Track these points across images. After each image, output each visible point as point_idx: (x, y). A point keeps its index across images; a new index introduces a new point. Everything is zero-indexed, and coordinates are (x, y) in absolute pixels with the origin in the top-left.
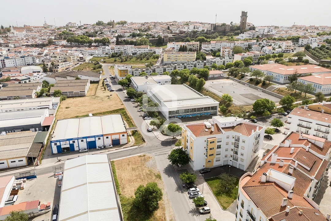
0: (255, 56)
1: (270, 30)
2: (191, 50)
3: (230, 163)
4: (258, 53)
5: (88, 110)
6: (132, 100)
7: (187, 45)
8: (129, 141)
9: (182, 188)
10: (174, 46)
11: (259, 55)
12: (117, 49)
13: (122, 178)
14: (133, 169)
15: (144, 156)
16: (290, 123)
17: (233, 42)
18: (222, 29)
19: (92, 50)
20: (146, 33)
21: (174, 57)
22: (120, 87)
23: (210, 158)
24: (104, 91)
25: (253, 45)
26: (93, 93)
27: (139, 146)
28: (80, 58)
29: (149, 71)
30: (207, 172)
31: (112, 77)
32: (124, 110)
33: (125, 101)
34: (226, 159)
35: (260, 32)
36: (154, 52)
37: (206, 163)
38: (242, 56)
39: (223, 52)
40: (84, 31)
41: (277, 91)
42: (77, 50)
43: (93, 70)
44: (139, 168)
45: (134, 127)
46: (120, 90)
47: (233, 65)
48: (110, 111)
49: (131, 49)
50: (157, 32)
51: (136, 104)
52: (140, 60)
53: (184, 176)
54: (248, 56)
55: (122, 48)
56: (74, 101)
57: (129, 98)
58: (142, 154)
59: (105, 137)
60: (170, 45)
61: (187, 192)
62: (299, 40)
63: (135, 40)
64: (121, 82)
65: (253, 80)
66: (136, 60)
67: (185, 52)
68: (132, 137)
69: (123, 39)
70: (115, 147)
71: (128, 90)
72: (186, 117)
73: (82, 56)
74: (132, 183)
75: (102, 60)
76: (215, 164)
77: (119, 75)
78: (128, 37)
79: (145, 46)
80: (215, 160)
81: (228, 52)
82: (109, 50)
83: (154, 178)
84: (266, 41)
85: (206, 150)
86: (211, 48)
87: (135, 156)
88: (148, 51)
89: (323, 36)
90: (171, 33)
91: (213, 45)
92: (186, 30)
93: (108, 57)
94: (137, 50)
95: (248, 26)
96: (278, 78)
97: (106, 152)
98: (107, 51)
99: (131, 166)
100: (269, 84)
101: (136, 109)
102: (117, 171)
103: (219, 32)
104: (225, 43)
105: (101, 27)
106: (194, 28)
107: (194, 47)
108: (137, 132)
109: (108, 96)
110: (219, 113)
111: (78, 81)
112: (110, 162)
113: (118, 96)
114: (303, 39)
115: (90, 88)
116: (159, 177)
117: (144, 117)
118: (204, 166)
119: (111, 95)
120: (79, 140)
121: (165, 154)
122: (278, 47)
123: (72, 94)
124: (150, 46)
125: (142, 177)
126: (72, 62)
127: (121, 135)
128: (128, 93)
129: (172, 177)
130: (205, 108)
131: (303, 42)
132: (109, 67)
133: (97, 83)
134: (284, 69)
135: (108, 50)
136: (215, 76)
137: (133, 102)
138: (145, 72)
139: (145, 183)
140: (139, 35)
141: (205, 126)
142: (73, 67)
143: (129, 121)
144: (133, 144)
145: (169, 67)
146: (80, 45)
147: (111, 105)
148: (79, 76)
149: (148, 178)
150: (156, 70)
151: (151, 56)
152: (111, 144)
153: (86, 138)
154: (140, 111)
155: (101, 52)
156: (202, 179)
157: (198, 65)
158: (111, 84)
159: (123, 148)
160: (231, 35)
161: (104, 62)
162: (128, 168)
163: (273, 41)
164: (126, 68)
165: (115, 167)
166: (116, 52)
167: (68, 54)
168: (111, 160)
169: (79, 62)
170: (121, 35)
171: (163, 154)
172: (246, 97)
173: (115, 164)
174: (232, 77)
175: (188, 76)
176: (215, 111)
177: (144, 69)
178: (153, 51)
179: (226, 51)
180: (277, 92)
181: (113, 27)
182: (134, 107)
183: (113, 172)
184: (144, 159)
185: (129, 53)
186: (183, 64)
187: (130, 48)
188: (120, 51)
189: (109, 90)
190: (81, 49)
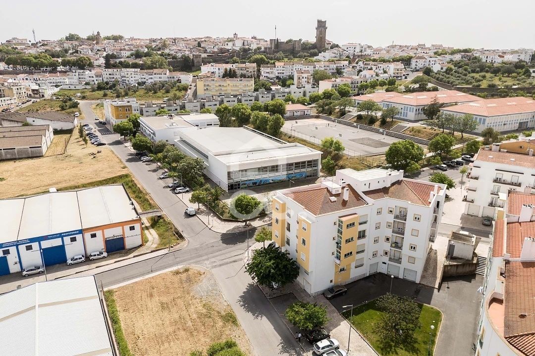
0: (352, 83)
1: (363, 49)
2: (243, 76)
3: (383, 269)
4: (356, 77)
5: (49, 182)
6: (145, 158)
7: (237, 69)
8: (145, 241)
9: (295, 343)
10: (214, 70)
11: (359, 82)
12: (108, 76)
13: (138, 332)
14: (164, 306)
15: (187, 270)
16: (476, 178)
17: (312, 63)
18: (289, 47)
19: (57, 78)
20: (159, 52)
21: (216, 87)
22: (118, 137)
23: (344, 262)
24: (85, 146)
25: (344, 69)
26: (60, 149)
27: (171, 249)
28: (33, 90)
29: (172, 108)
30: (341, 294)
31: (101, 123)
32: (130, 178)
33: (129, 160)
34: (374, 260)
35: (349, 52)
36: (177, 81)
37: (335, 274)
38: (333, 83)
39: (299, 78)
40: (41, 49)
41: (410, 132)
42: (27, 79)
43: (60, 110)
44: (179, 301)
45: (156, 210)
46: (118, 143)
47: (322, 97)
48: (97, 181)
49: (134, 76)
50: (181, 51)
51: (154, 166)
52: (153, 93)
53: (297, 313)
54: (341, 83)
55: (118, 74)
56: (16, 167)
57: (137, 154)
58: (180, 267)
59: (88, 235)
60: (205, 69)
61: (311, 352)
62: (410, 61)
63: (141, 62)
64: (118, 126)
65: (362, 118)
66: (147, 93)
67: (234, 79)
68: (152, 231)
69: (118, 61)
70: (113, 256)
71: (136, 140)
72: (262, 183)
73: (37, 87)
74: (166, 345)
75: (79, 94)
76: (355, 273)
77: (113, 116)
78: (128, 57)
79: (161, 70)
80: (353, 265)
81: (306, 80)
82: (93, 77)
83: (220, 323)
84: (363, 63)
85: (337, 243)
86: (277, 75)
87: (166, 274)
88: (167, 80)
89: (446, 56)
90: (205, 51)
91: (281, 68)
92: (229, 48)
93: (91, 90)
94: (147, 77)
95: (328, 44)
96: (404, 112)
97: (93, 269)
98: (88, 79)
99: (156, 299)
100: (392, 123)
101: (155, 175)
102: (121, 316)
103: (284, 51)
104: (300, 65)
105: (75, 43)
106: (243, 45)
107: (248, 71)
108: (161, 220)
109: (93, 154)
110: (321, 174)
111: (26, 128)
112: (102, 295)
113: (113, 153)
114: (418, 60)
115: (54, 142)
116: (230, 319)
117: (173, 189)
118: (331, 281)
119: (98, 152)
120: (20, 247)
121: (234, 261)
122: (382, 71)
123: (13, 154)
124: (170, 71)
125: (190, 324)
126: (15, 97)
127: (127, 228)
128: (135, 146)
129: (264, 318)
130: (296, 163)
131: (417, 64)
132: (94, 106)
133: (70, 133)
134: (412, 97)
135: (90, 77)
136: (295, 114)
137: (146, 163)
138: (166, 109)
139: (199, 340)
140: (147, 55)
141: (328, 191)
142: (18, 108)
143: (140, 198)
144: (154, 246)
145: (210, 101)
146: (33, 71)
147: (100, 169)
148: (29, 120)
149: (204, 325)
150: (187, 105)
151: (174, 86)
152: (104, 250)
153: (39, 240)
154: (163, 178)
155: (76, 81)
156: (335, 314)
157: (262, 97)
158: (98, 134)
159: (134, 257)
160: (305, 56)
161: (84, 98)
162: (150, 305)
163: (373, 63)
164: (128, 102)
165: (118, 305)
166: (105, 80)
167: (6, 84)
168: (105, 289)
169: (30, 99)
170: (113, 54)
171: (231, 262)
172: (362, 144)
173: (115, 298)
174: (325, 115)
175: (250, 114)
176: (315, 168)
177: (162, 106)
178: (176, 79)
179: (303, 78)
180: (411, 134)
181: (97, 43)
182: (150, 171)
183: (112, 321)
184: (188, 278)
185: (132, 82)
186: (235, 96)
187: (133, 73)
188: (113, 80)
189: (95, 143)
190: (35, 76)
